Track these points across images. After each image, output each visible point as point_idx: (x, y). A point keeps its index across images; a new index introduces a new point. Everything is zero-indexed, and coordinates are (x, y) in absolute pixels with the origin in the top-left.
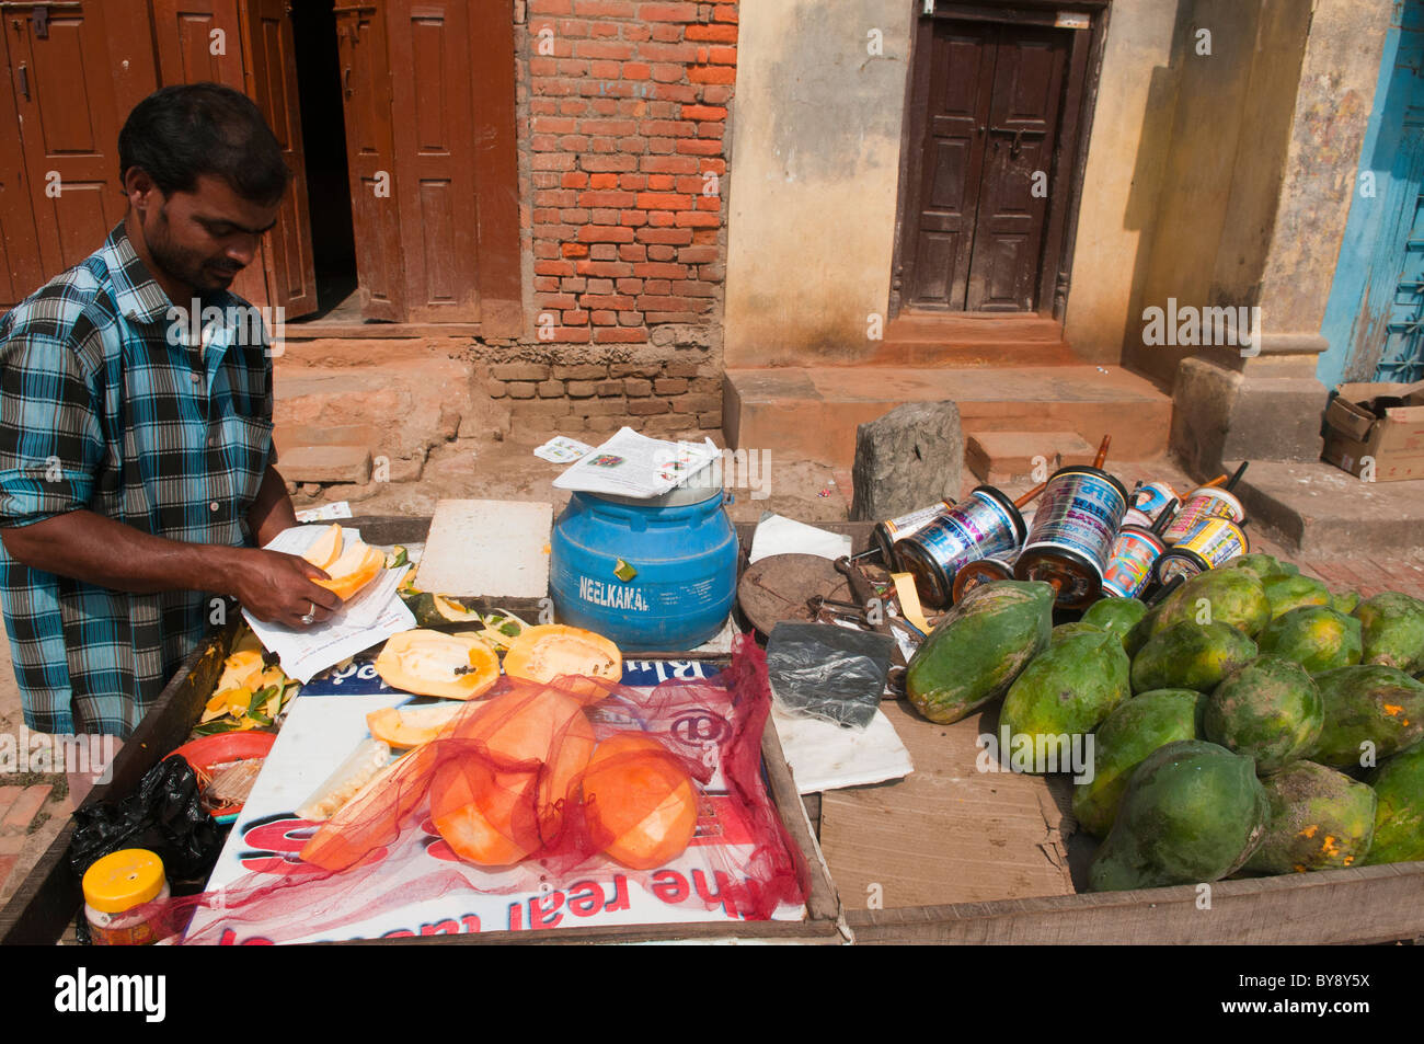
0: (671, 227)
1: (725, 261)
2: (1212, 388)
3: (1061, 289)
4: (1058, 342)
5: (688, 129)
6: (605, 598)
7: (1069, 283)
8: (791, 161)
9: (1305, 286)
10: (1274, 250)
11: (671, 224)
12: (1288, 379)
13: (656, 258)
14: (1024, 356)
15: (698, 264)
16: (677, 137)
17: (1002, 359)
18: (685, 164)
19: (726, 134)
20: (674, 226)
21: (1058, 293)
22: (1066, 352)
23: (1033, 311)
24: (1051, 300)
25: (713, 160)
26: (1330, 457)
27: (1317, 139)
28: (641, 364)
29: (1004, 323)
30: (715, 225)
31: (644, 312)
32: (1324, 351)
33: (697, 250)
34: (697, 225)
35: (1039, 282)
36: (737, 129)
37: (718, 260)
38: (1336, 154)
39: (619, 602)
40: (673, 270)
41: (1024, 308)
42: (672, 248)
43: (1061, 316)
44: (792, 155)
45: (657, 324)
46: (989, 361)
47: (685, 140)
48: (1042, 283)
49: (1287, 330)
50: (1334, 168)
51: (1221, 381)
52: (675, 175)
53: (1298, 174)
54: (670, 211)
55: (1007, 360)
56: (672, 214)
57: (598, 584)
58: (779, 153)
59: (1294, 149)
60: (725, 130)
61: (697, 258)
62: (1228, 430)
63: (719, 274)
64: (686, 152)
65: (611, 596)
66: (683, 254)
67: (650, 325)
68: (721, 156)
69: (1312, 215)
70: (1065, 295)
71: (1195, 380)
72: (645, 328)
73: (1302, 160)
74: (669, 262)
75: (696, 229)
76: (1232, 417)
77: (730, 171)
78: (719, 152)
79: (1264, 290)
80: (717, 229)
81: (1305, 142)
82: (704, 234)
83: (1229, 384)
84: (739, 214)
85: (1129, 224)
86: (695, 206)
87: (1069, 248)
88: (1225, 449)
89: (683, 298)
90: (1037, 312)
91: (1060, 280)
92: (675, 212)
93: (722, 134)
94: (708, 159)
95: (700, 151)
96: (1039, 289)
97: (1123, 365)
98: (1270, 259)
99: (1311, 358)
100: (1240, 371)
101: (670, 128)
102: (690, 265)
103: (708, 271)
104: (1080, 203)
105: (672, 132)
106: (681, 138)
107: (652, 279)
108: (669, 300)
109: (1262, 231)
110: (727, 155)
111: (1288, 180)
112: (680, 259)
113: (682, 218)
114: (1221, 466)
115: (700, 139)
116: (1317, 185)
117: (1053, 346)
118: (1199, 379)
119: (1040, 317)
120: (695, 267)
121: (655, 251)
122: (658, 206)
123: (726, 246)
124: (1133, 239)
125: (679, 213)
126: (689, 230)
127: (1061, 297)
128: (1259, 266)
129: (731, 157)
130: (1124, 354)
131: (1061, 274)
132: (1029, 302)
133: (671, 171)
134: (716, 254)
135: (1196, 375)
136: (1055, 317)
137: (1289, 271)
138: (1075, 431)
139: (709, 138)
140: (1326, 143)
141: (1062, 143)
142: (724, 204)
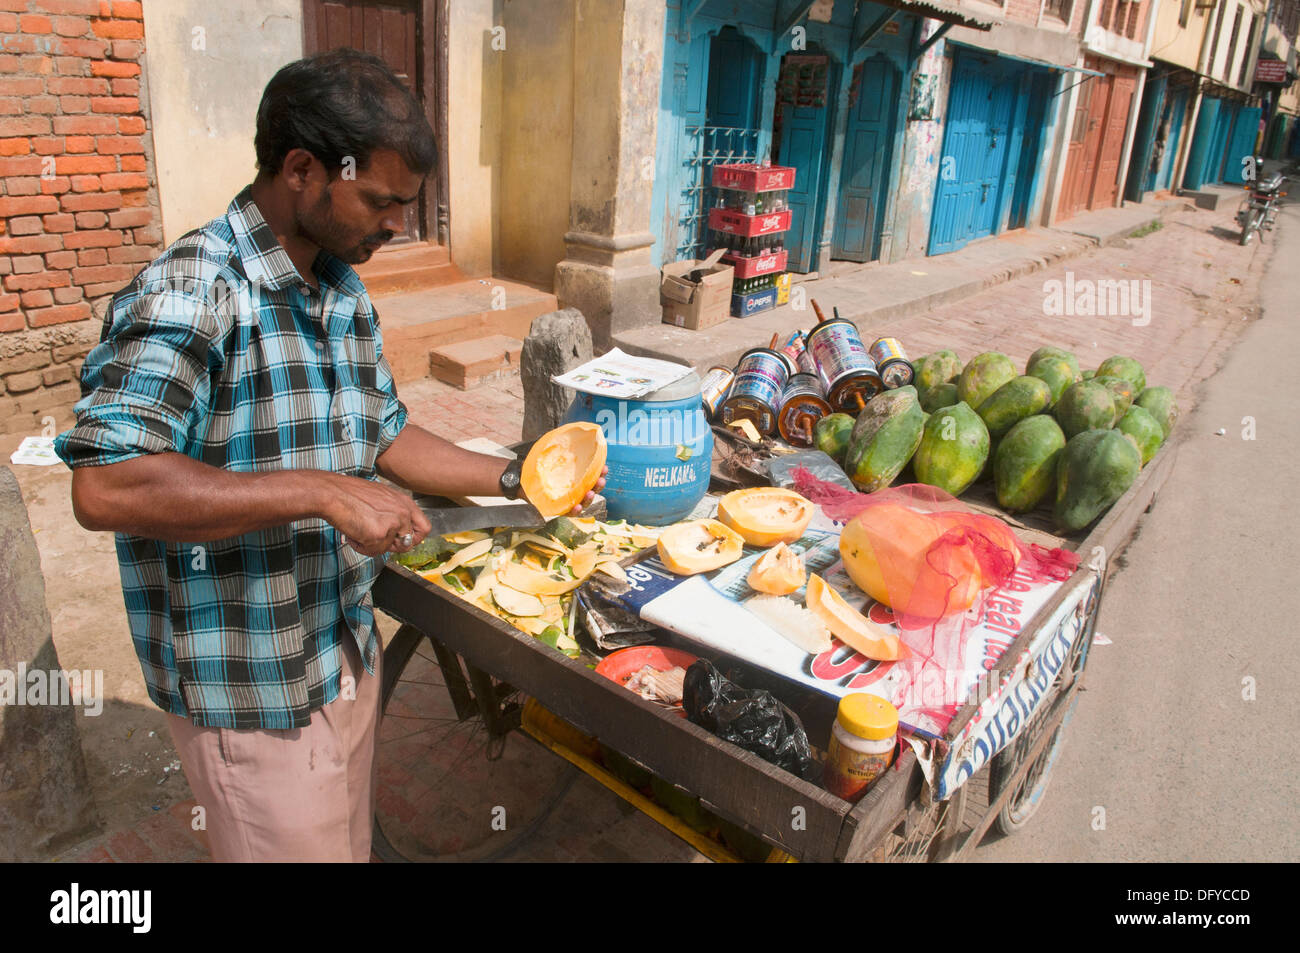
0: (97, 192)
1: (161, 221)
2: (591, 282)
3: (444, 219)
4: (448, 264)
5: (101, 86)
6: (669, 480)
7: (449, 213)
8: (210, 117)
9: (639, 197)
10: (621, 173)
11: (98, 188)
12: (637, 267)
13: (86, 226)
14: (427, 280)
15: (131, 228)
16: (90, 95)
17: (411, 284)
18: (104, 124)
19: (142, 90)
20: (101, 191)
21: (441, 223)
22: (454, 273)
23: (421, 240)
24: (436, 229)
25: (131, 118)
26: (668, 320)
27: (635, 89)
28: (89, 341)
29: (406, 254)
30: (144, 186)
31: (82, 286)
32: (653, 243)
33: (127, 214)
34: (125, 187)
35: (424, 215)
36: (153, 86)
37: (152, 222)
38: (646, 99)
39: (679, 479)
40: (106, 239)
41: (414, 238)
42: (102, 213)
43: (447, 241)
44: (210, 109)
45: (99, 297)
46: (402, 288)
47: (100, 98)
48: (427, 216)
49: (633, 231)
50: (646, 108)
51: (599, 275)
52: (95, 135)
53: (628, 115)
54: (94, 174)
55: (415, 285)
56: (96, 177)
57: (663, 470)
58: (197, 108)
59: (624, 96)
60: (140, 87)
61: (132, 222)
62: (612, 311)
63: (157, 237)
64: (101, 110)
65: (673, 477)
66: (116, 219)
67: (91, 299)
68: (139, 114)
69: (638, 145)
70: (448, 224)
71: (574, 278)
72: (84, 303)
73: (630, 104)
74: (100, 229)
75: (124, 191)
76: (614, 300)
77: (151, 129)
78: (138, 110)
79: (618, 204)
80: (145, 189)
81: (630, 91)
82: (133, 196)
83: (606, 277)
84: (168, 173)
85: (483, 162)
86: (120, 167)
87: (445, 183)
88: (612, 325)
89: (124, 266)
90: (427, 241)
91: (440, 211)
92: (99, 175)
93: (137, 91)
94: (126, 117)
95: (118, 109)
96: (425, 221)
97: (494, 276)
98: (619, 180)
99: (648, 249)
100: (611, 266)
101: (82, 86)
102: (123, 230)
103: (144, 234)
104: (448, 145)
105: (85, 90)
106: (97, 96)
107: (86, 249)
108: (108, 270)
109: (609, 158)
110: (146, 113)
111: (623, 120)
112: (114, 224)
113: (108, 180)
114: (612, 339)
115: (114, 96)
116: (638, 123)
117: (444, 269)
118: (578, 277)
119: (430, 245)
120: (129, 232)
121: (85, 219)
122: (81, 170)
123: (159, 206)
124: (487, 171)
125: (102, 176)
126: (118, 193)
127: (444, 226)
128: (611, 187)
129: (150, 114)
130: (494, 267)
131: (441, 206)
132: (417, 233)
133: (90, 131)
134: (150, 216)
135: (574, 274)
136: (441, 243)
137: (629, 187)
138: (501, 332)
139: (124, 96)
140: (640, 90)
141: (426, 94)
142: (150, 163)
